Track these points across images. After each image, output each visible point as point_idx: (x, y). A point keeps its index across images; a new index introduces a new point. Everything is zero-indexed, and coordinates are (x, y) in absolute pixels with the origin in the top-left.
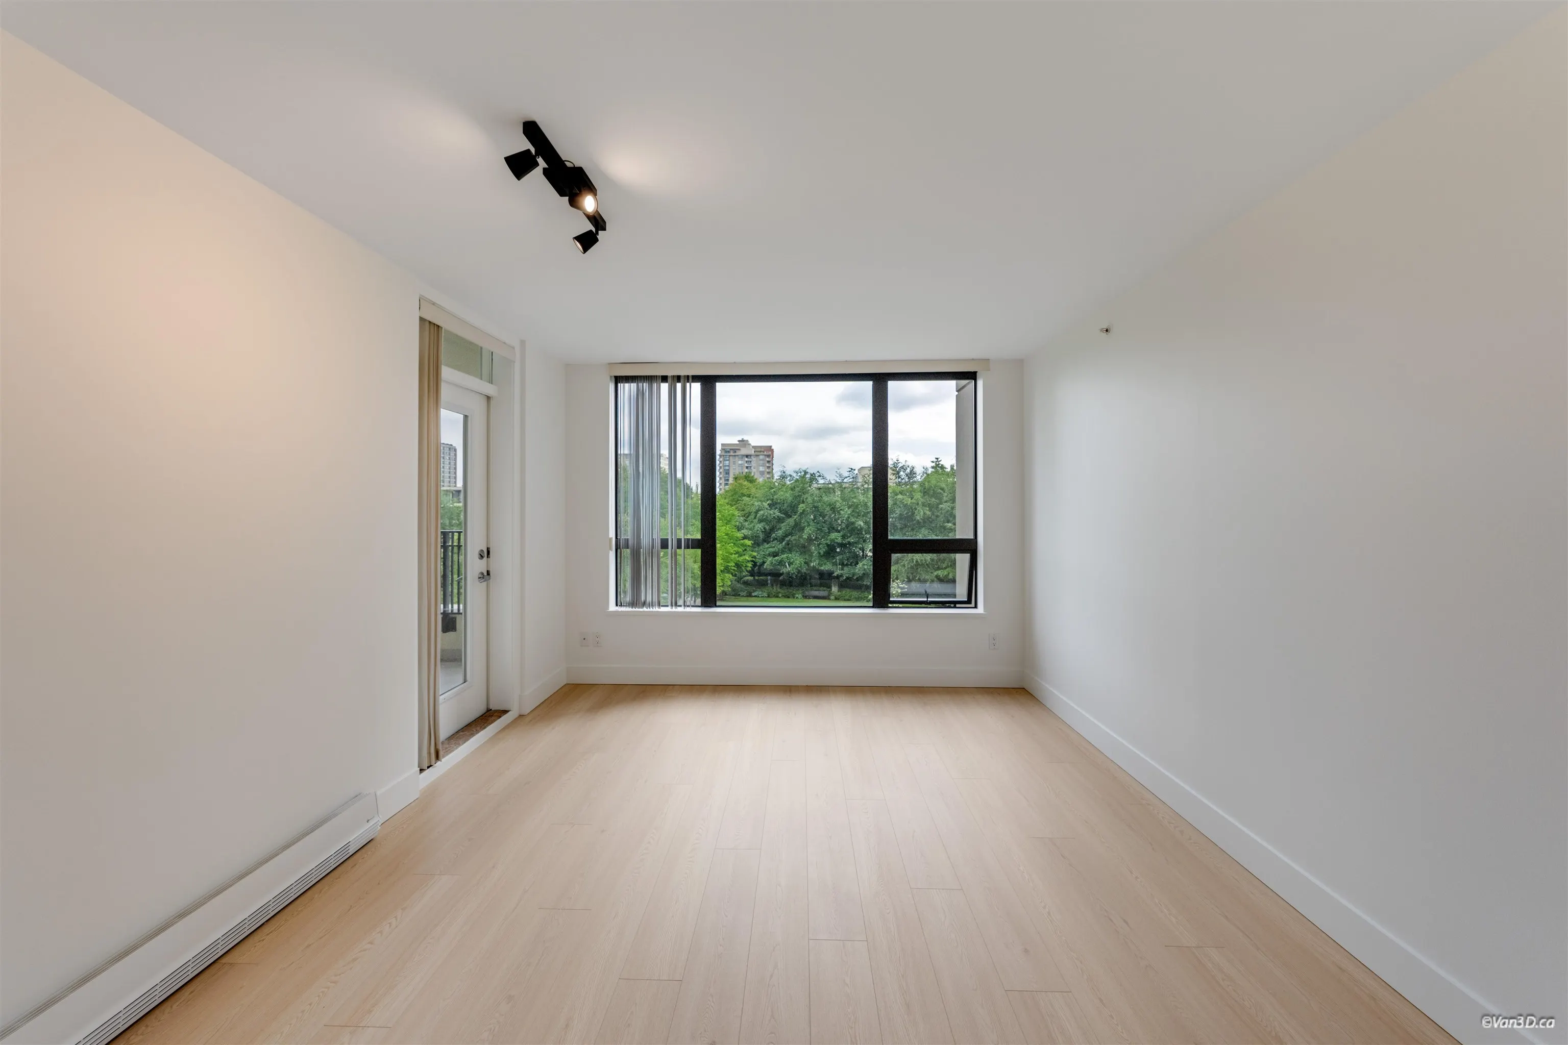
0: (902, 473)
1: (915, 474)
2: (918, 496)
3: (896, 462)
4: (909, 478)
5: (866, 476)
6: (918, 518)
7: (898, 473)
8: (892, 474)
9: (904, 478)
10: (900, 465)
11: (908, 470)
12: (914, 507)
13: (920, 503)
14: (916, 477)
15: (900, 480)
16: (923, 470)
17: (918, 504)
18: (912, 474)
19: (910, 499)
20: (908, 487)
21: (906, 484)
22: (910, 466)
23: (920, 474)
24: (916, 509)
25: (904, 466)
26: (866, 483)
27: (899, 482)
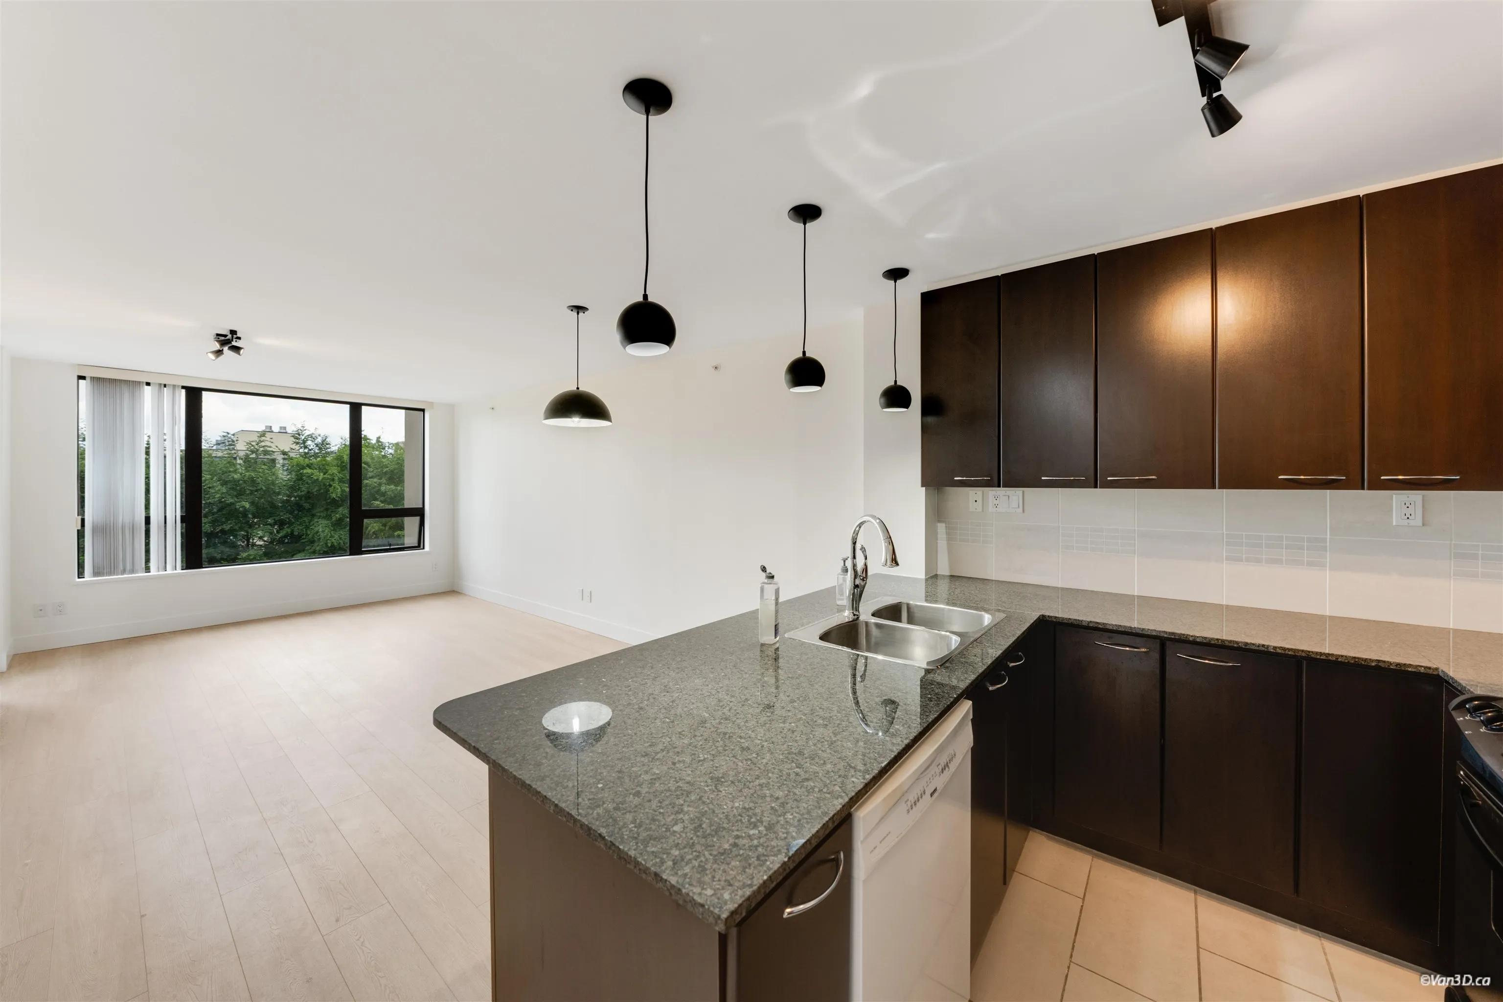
0: (309, 443)
1: (329, 444)
2: (334, 470)
3: (301, 428)
4: (320, 449)
5: (254, 444)
6: (334, 496)
7: (304, 442)
8: (295, 442)
9: (312, 449)
10: (307, 433)
11: (319, 440)
12: (328, 484)
13: (336, 478)
14: (330, 448)
15: (306, 451)
16: (341, 441)
17: (333, 480)
18: (324, 445)
19: (322, 474)
20: (318, 459)
21: (316, 455)
22: (322, 435)
23: (336, 445)
24: (330, 486)
25: (313, 434)
26: (253, 452)
27: (305, 453)
